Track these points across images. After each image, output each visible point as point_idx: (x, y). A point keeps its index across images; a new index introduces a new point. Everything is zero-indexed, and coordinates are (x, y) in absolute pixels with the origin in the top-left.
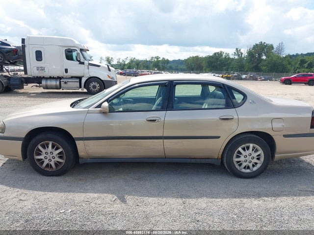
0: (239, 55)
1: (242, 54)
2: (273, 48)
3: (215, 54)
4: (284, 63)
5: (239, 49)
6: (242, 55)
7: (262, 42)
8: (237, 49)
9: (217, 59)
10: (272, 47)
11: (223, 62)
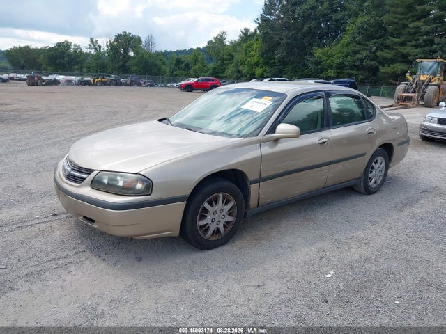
0: (96, 49)
1: (100, 47)
2: (141, 41)
3: (59, 44)
4: (158, 62)
5: (94, 40)
6: (100, 49)
7: (125, 32)
8: (92, 39)
9: (63, 53)
10: (139, 40)
11: (74, 59)
